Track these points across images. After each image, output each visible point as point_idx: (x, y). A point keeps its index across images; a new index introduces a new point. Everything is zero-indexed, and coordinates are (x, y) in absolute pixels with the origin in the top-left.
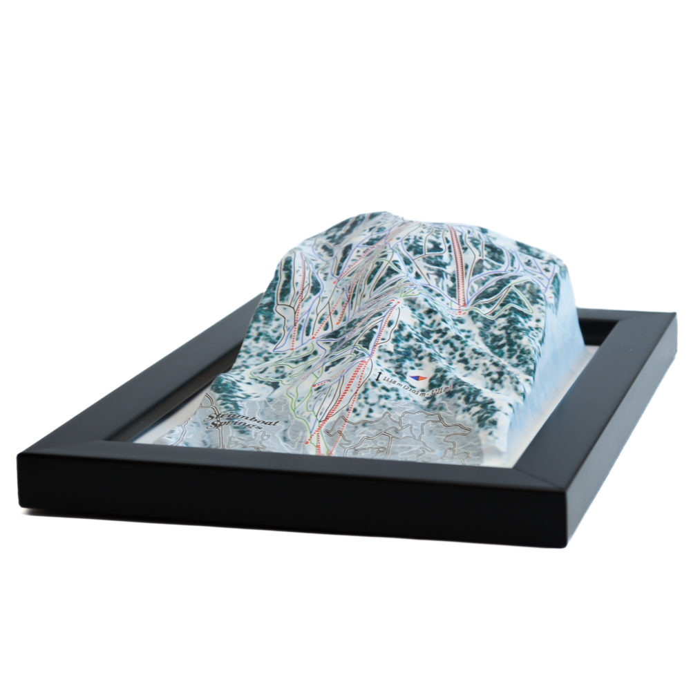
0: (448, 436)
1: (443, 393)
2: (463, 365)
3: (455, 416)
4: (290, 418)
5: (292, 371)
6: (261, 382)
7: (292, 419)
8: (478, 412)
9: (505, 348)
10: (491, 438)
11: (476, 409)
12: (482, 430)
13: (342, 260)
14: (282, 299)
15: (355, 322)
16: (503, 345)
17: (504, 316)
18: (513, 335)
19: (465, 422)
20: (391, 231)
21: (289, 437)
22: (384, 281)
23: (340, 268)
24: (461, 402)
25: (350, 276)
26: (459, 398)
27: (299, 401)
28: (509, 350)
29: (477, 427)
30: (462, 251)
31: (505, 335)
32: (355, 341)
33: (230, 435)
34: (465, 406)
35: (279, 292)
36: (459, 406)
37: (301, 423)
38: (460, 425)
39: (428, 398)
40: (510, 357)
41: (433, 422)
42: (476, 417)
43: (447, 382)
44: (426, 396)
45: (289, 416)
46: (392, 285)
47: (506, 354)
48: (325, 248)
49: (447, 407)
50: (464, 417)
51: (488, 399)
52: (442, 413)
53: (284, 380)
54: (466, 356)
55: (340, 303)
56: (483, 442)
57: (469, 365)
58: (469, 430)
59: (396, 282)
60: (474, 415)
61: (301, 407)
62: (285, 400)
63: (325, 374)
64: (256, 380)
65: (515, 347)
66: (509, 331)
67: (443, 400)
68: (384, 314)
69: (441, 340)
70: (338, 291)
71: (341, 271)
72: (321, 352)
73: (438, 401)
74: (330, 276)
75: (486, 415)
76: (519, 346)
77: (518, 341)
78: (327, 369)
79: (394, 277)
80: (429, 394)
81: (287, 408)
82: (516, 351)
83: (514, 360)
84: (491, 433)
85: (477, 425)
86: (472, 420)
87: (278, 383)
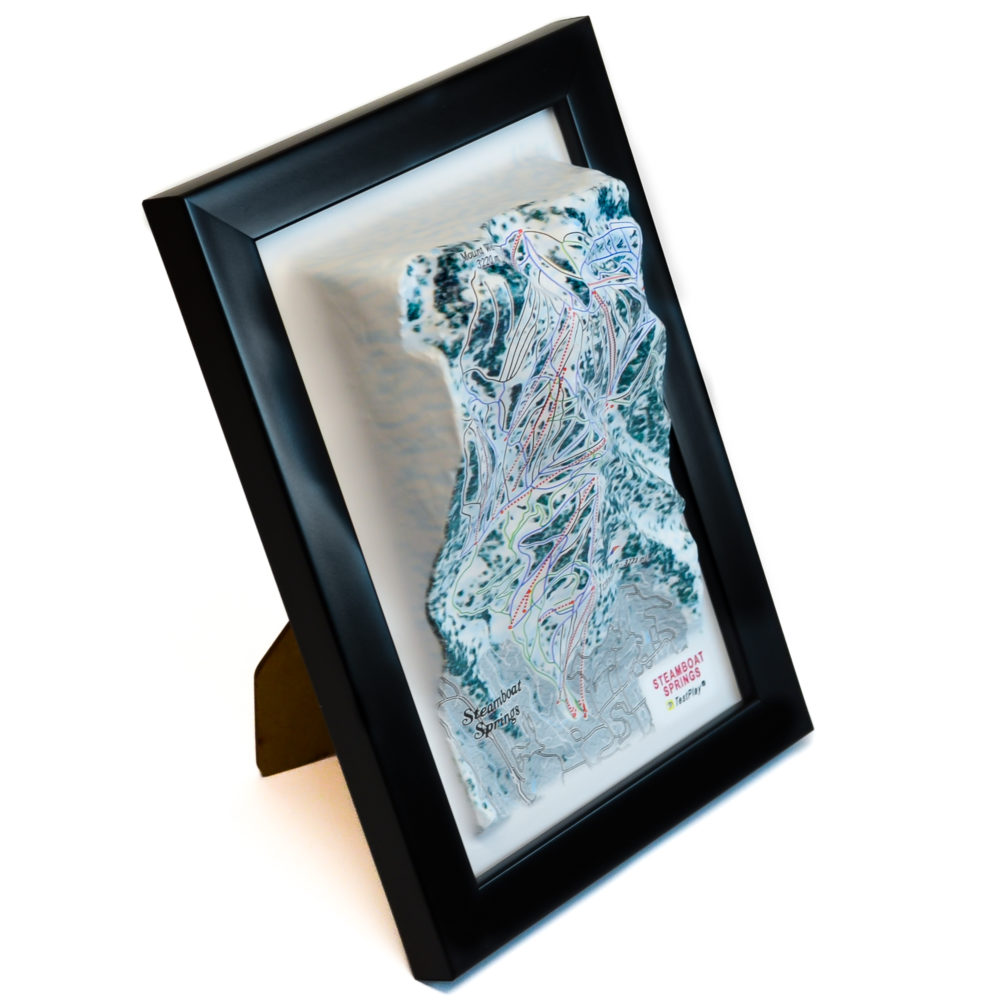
0: (646, 610)
1: (638, 563)
2: (638, 504)
3: (652, 587)
4: (529, 673)
5: (498, 591)
6: (472, 618)
7: (533, 674)
8: (676, 584)
9: (646, 432)
10: (695, 616)
11: (674, 579)
12: (684, 606)
13: (512, 408)
14: (468, 499)
15: (560, 521)
16: (644, 428)
17: (645, 392)
18: (655, 417)
19: (663, 594)
20: (554, 342)
21: (542, 704)
22: (571, 441)
23: (509, 419)
24: (658, 572)
25: (521, 426)
26: (656, 568)
27: (530, 645)
28: (650, 433)
29: (677, 601)
30: (615, 334)
31: (646, 417)
32: (573, 556)
33: (510, 747)
34: (662, 576)
35: (466, 491)
36: (656, 576)
37: (548, 682)
38: (657, 597)
39: (622, 569)
40: (650, 440)
41: (630, 594)
42: (676, 588)
43: (643, 552)
44: (620, 566)
45: (527, 669)
46: (581, 445)
47: (646, 439)
48: (476, 376)
49: (643, 577)
50: (661, 588)
51: (684, 565)
52: (637, 584)
53: (492, 604)
54: (640, 492)
55: (517, 467)
56: (689, 621)
57: (643, 501)
58: (670, 604)
59: (583, 441)
60: (672, 587)
61: (536, 653)
62: (516, 649)
63: (547, 601)
64: (466, 617)
65: (656, 428)
66: (651, 412)
67: (639, 570)
68: (592, 507)
69: (621, 485)
70: (510, 450)
71: (511, 423)
72: (524, 559)
73: (633, 571)
74: (498, 430)
75: (687, 589)
76: (659, 427)
77: (660, 423)
78: (549, 596)
79: (582, 433)
80: (623, 563)
81: (521, 659)
82: (655, 432)
83: (654, 443)
84: (694, 611)
85: (678, 600)
86: (672, 593)
87: (487, 611)
